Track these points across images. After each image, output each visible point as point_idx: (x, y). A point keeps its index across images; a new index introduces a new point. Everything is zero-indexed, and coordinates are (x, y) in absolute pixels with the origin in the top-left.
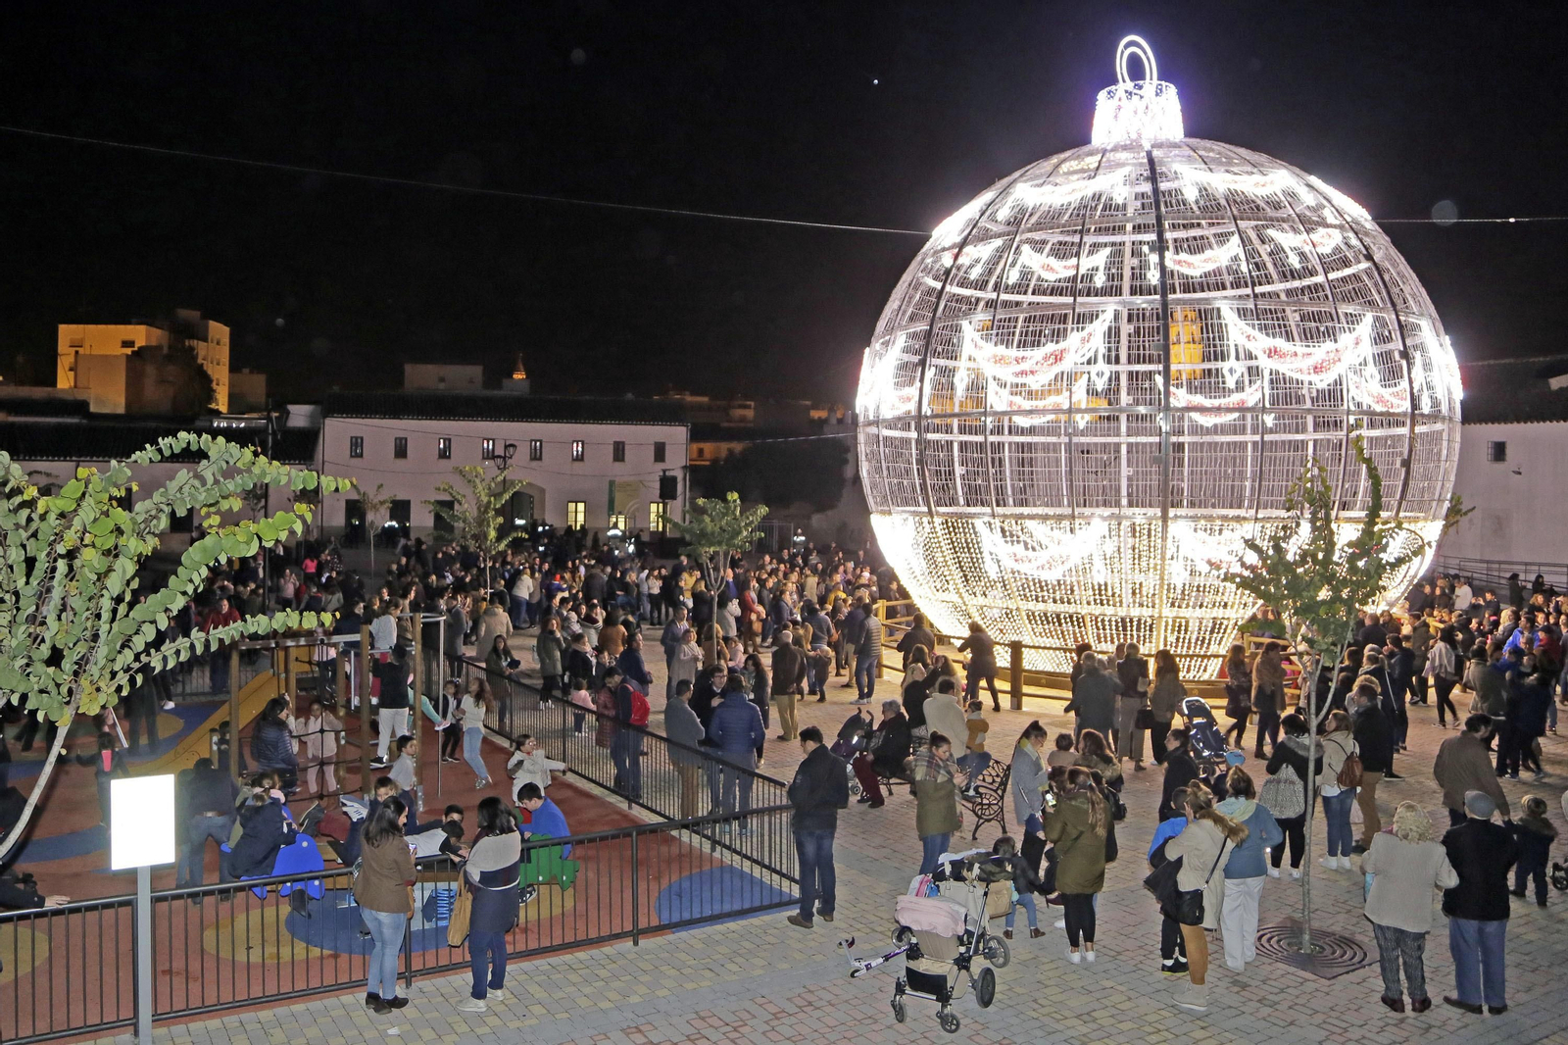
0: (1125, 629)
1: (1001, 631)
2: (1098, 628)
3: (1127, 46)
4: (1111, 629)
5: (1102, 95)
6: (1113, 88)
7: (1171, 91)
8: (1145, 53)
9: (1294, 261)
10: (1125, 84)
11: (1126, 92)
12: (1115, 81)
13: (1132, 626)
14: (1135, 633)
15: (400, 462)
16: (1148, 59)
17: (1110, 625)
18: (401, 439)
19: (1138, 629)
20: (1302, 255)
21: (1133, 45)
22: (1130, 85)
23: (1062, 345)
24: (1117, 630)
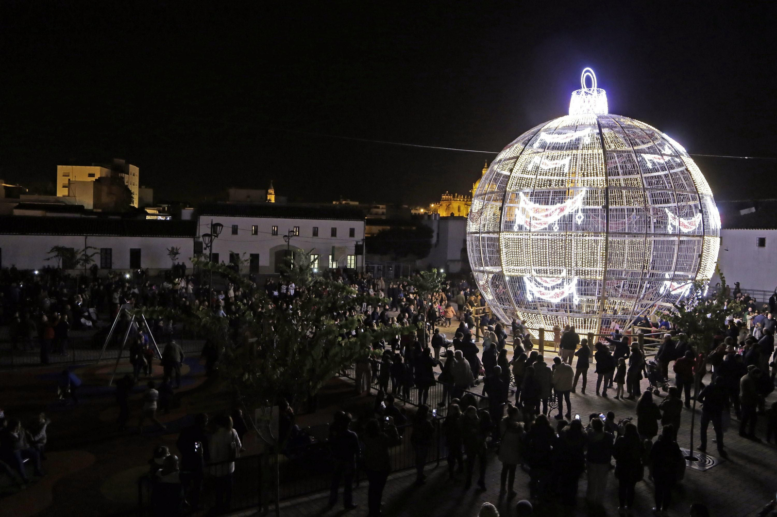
0: (585, 323)
1: (531, 323)
2: (573, 322)
3: (585, 72)
4: (579, 323)
5: (574, 93)
6: (580, 90)
7: (604, 93)
8: (592, 75)
9: (650, 165)
10: (584, 89)
11: (585, 92)
12: (580, 87)
13: (588, 322)
14: (589, 325)
15: (235, 236)
16: (593, 77)
17: (579, 321)
18: (235, 226)
19: (591, 323)
20: (654, 164)
21: (588, 72)
22: (586, 89)
23: (563, 204)
24: (582, 323)
